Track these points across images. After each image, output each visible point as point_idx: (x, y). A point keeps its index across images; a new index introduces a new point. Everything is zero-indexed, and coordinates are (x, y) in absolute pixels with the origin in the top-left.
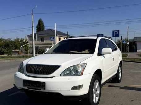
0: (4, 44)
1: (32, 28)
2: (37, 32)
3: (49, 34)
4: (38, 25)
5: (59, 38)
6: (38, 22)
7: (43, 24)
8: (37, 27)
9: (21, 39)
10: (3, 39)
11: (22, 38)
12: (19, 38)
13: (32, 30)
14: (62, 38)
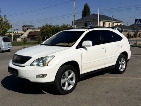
0: (52, 30)
1: (74, 14)
2: (83, 17)
3: (93, 19)
4: (84, 10)
5: (103, 23)
6: (84, 7)
7: (89, 8)
8: (83, 12)
9: (66, 25)
10: (52, 26)
11: (68, 25)
12: (65, 24)
13: (74, 17)
14: (106, 22)
